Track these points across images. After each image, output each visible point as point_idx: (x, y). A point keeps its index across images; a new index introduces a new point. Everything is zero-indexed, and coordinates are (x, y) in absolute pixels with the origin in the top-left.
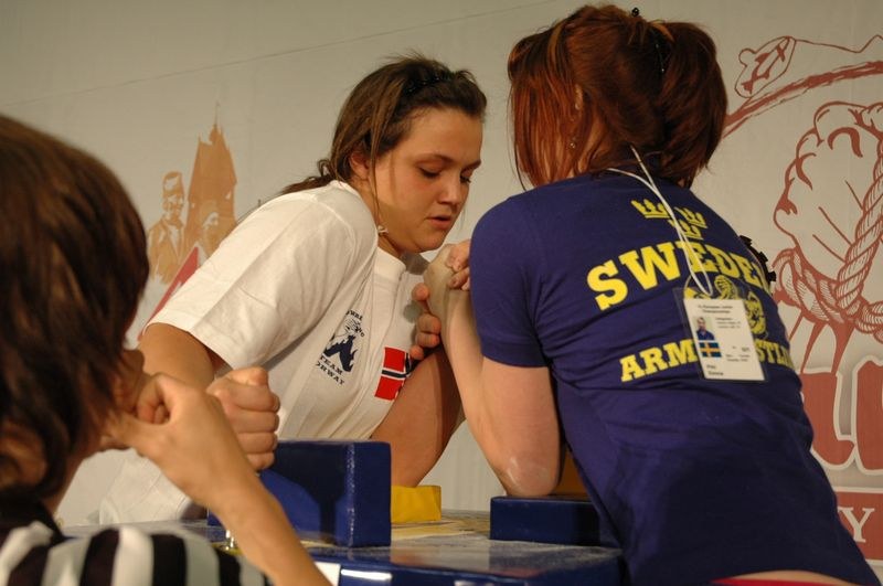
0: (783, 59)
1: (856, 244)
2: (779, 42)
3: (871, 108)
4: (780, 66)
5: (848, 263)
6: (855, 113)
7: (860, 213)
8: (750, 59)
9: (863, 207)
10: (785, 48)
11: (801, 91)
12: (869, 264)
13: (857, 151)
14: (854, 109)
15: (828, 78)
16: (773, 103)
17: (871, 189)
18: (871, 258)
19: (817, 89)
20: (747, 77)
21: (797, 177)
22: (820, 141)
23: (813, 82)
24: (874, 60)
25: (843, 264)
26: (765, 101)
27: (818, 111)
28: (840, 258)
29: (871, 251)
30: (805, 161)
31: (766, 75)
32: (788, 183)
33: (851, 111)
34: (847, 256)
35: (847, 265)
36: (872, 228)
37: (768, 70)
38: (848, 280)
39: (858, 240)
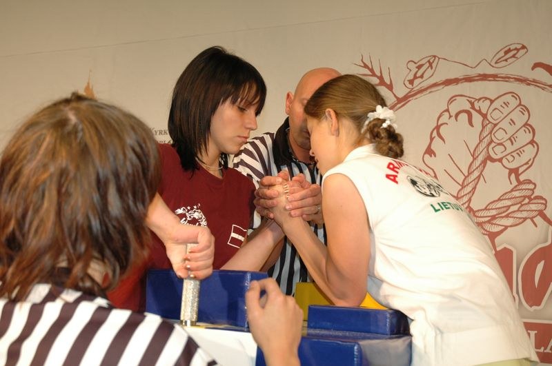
0: (432, 68)
1: (468, 176)
2: (429, 58)
3: (479, 99)
4: (430, 72)
5: (463, 186)
6: (470, 102)
7: (471, 159)
8: (413, 67)
9: (473, 156)
10: (433, 62)
11: (441, 87)
12: (474, 188)
13: (471, 123)
14: (470, 99)
15: (456, 81)
16: (425, 93)
17: (477, 146)
18: (476, 184)
19: (450, 86)
20: (411, 77)
21: (437, 137)
22: (450, 117)
23: (448, 82)
24: (482, 73)
25: (460, 187)
26: (421, 91)
27: (451, 99)
28: (459, 184)
29: (476, 181)
30: (442, 128)
31: (422, 77)
32: (432, 139)
33: (468, 100)
34: (463, 183)
35: (462, 188)
36: (477, 168)
37: (423, 74)
38: (463, 196)
39: (470, 174)
